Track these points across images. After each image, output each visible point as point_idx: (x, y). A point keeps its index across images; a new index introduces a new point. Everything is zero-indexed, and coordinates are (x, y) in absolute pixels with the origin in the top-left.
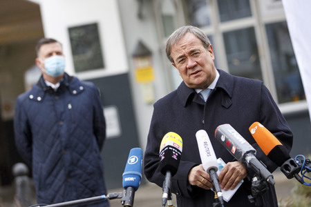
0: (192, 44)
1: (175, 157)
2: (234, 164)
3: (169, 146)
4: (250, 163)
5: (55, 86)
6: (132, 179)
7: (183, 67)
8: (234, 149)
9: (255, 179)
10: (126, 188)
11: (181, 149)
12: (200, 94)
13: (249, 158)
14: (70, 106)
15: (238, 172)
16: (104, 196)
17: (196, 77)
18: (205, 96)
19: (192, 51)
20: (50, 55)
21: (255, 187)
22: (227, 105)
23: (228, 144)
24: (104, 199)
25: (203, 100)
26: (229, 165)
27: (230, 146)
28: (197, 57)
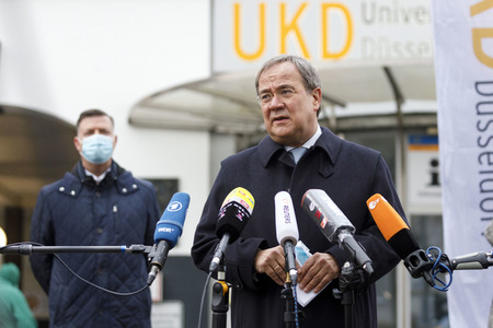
0: (285, 77)
1: (240, 217)
2: (324, 256)
3: (234, 202)
4: (343, 243)
5: (98, 179)
6: (168, 230)
7: (265, 107)
8: (325, 221)
9: (347, 265)
10: (158, 241)
11: (250, 211)
12: (290, 153)
13: (343, 236)
14: (115, 209)
15: (329, 267)
16: (125, 247)
17: (279, 125)
18: (297, 156)
19: (283, 87)
20: (91, 132)
21: (345, 275)
22: (326, 173)
23: (317, 215)
24: (124, 250)
25: (293, 162)
26: (318, 256)
27: (320, 217)
28: (287, 97)
